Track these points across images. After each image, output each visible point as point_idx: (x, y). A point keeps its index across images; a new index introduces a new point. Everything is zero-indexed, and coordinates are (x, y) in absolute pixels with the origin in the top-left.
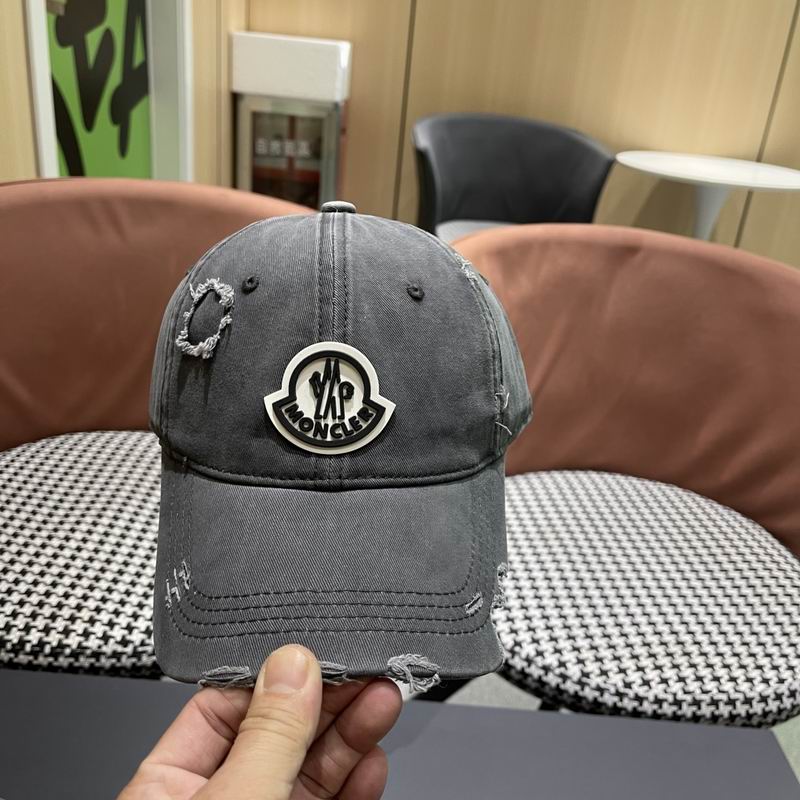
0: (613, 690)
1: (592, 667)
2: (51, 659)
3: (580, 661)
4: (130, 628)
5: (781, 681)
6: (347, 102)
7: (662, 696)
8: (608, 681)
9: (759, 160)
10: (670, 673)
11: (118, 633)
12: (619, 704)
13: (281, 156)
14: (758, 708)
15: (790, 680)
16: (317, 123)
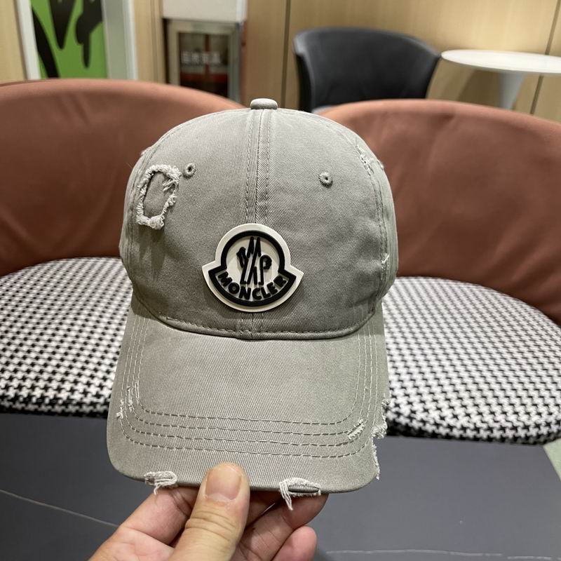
0: (432, 422)
1: (418, 407)
2: (50, 407)
3: (410, 403)
4: (101, 387)
5: (550, 414)
6: (246, 23)
7: (466, 425)
8: (428, 415)
9: (547, 53)
10: (472, 410)
11: (93, 390)
12: (437, 431)
13: (200, 64)
14: (533, 432)
15: (556, 413)
16: (224, 39)
